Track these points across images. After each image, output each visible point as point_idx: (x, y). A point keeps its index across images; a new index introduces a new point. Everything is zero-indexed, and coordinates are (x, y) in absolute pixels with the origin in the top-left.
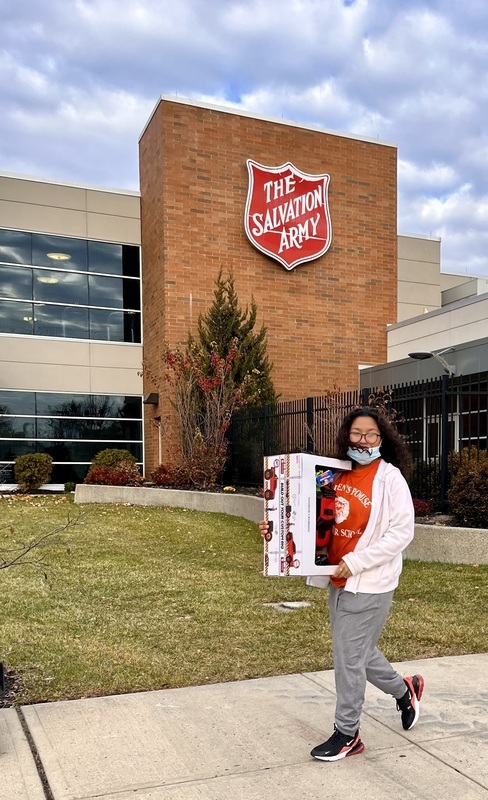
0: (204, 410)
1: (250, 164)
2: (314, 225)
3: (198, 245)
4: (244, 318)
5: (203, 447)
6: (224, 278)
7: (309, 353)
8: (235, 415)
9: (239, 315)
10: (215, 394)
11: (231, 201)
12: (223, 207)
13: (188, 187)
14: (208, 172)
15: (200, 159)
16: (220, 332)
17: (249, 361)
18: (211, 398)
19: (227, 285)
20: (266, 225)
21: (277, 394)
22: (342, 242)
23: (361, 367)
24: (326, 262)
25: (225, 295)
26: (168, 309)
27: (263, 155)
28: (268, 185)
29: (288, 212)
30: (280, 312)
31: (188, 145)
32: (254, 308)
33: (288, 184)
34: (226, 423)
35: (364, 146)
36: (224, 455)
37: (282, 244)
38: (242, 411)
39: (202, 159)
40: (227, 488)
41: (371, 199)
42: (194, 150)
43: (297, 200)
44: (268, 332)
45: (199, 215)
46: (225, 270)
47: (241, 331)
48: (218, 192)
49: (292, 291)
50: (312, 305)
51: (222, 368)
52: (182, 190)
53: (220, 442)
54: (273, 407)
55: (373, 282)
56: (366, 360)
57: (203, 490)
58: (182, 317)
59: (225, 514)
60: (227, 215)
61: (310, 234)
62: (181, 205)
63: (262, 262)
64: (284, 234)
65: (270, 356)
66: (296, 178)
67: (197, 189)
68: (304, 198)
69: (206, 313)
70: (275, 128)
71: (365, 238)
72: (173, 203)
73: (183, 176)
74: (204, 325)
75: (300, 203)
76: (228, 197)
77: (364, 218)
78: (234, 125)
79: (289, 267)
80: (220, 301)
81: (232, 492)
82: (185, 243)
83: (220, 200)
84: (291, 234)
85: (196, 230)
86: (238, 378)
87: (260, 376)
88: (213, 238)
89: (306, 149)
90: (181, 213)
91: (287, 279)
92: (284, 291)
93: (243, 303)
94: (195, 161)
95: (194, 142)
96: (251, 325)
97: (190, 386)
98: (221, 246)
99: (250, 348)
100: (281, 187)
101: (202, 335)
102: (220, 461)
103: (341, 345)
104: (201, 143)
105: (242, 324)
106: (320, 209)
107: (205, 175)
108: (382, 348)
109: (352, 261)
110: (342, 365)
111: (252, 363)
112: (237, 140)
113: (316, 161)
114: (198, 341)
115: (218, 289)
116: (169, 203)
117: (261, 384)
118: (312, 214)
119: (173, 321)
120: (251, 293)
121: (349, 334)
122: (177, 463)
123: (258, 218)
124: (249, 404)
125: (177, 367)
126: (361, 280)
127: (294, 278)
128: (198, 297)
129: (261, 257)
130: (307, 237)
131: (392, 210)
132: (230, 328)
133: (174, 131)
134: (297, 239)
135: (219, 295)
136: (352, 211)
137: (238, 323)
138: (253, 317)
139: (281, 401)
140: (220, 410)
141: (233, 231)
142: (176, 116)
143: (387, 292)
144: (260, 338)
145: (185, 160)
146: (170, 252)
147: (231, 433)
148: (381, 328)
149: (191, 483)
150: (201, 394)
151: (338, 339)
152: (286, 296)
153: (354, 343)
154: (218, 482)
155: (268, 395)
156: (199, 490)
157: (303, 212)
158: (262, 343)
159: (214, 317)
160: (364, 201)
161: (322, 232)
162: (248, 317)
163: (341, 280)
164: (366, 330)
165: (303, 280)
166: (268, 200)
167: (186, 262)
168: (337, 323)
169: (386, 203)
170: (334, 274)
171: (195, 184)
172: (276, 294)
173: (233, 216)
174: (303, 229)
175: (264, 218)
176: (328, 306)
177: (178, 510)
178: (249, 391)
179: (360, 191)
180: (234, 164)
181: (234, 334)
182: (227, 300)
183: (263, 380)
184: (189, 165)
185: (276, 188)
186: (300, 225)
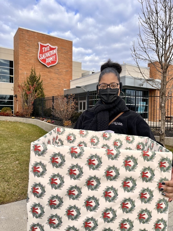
0: (27, 99)
1: (39, 43)
2: (54, 58)
3: (27, 61)
4: (38, 78)
5: (27, 107)
6: (33, 69)
7: (52, 86)
8: (35, 100)
9: (36, 77)
10: (30, 95)
11: (35, 51)
12: (33, 53)
13: (25, 48)
14: (30, 44)
15: (27, 41)
16: (32, 81)
17: (39, 87)
18: (29, 96)
19: (34, 70)
20: (43, 57)
21: (45, 95)
22: (60, 61)
23: (64, 89)
24: (57, 66)
25: (33, 72)
26: (20, 75)
27: (42, 41)
28: (43, 48)
29: (48, 54)
30: (46, 77)
31: (25, 38)
32: (40, 75)
33: (48, 48)
34: (33, 102)
35: (65, 41)
36: (32, 109)
37: (47, 62)
38: (36, 99)
39: (28, 42)
40: (32, 117)
41: (67, 52)
42: (26, 39)
43: (50, 52)
44: (43, 81)
45: (27, 54)
46: (33, 67)
47: (37, 81)
48: (32, 49)
49: (49, 72)
50: (53, 75)
51: (32, 89)
52: (23, 48)
53: (31, 106)
54: (44, 98)
55: (67, 71)
56: (65, 88)
57: (27, 118)
58: (23, 77)
59: (32, 124)
60: (34, 55)
61: (53, 60)
62: (23, 52)
63: (42, 65)
64: (47, 59)
65: (43, 87)
66: (50, 47)
67: (27, 48)
68: (52, 52)
69: (29, 76)
70: (45, 36)
71: (65, 61)
72: (21, 51)
73: (24, 45)
74: (28, 79)
75: (51, 53)
76: (34, 50)
77: (65, 56)
78: (36, 34)
79: (48, 67)
80: (32, 74)
81: (34, 118)
82: (24, 60)
83: (32, 51)
84: (49, 59)
85: (27, 57)
86: (36, 91)
87: (41, 91)
88: (30, 59)
89: (52, 41)
90: (23, 53)
91: (48, 69)
92: (47, 72)
93: (37, 74)
94: (26, 42)
95: (26, 37)
96: (39, 79)
97: (24, 93)
98: (32, 61)
99: (39, 84)
100: (47, 49)
101: (28, 81)
102: (31, 111)
103: (60, 84)
104: (28, 38)
105: (37, 79)
106: (55, 54)
107: (29, 45)
108: (69, 86)
109: (62, 66)
110: (60, 89)
111: (39, 88)
112: (36, 38)
113: (54, 43)
114: (27, 83)
115: (31, 71)
116: (20, 51)
117: (41, 93)
118: (54, 55)
119: (21, 78)
120: (39, 72)
121: (62, 82)
122: (21, 111)
123: (41, 55)
124: (38, 97)
125: (21, 88)
126: (64, 70)
127: (49, 69)
128: (27, 73)
129: (42, 64)
130: (52, 60)
131: (71, 55)
132: (34, 80)
133: (22, 35)
134: (50, 60)
135: (32, 72)
136: (62, 55)
137: (36, 79)
138: (40, 78)
139: (46, 97)
140: (31, 99)
141: (35, 58)
142: (22, 32)
143: (70, 73)
144: (41, 82)
145: (24, 41)
146: (20, 62)
147: (34, 104)
148: (69, 81)
149: (24, 116)
150: (27, 95)
151: (59, 83)
152: (47, 73)
153: (63, 84)
154: (31, 115)
155: (43, 95)
156: (26, 118)
157: (52, 55)
158: (42, 83)
159: (31, 77)
160: (65, 53)
161: (56, 59)
162: (39, 78)
163: (60, 70)
164: (65, 81)
165: (51, 70)
166: (44, 52)
167: (24, 65)
168: (59, 79)
169: (70, 54)
170: (58, 69)
171: (26, 47)
172: (45, 73)
173: (35, 55)
174: (51, 58)
175: (42, 55)
176: (57, 76)
177: (20, 122)
178: (38, 94)
179: (64, 51)
180: (36, 43)
181: (35, 81)
182: (34, 74)
183: (42, 92)
184: (25, 42)
185: (45, 49)
186: (51, 57)
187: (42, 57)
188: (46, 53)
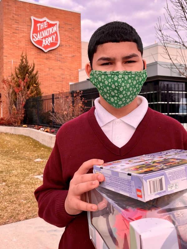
0: (16, 99)
1: (32, 18)
2: (54, 38)
3: (15, 44)
4: (30, 68)
5: (16, 112)
6: (24, 55)
7: (53, 79)
8: (27, 100)
10: (20, 93)
11: (26, 30)
12: (23, 32)
13: (11, 25)
14: (18, 20)
15: (15, 16)
16: (23, 72)
17: (32, 82)
18: (19, 95)
19: (25, 57)
21: (42, 92)
22: (63, 43)
23: (70, 83)
24: (58, 49)
25: (24, 60)
26: (5, 65)
27: (37, 15)
28: (38, 25)
29: (45, 33)
30: (43, 66)
31: (12, 12)
32: (34, 64)
33: (45, 24)
34: (24, 103)
35: (70, 13)
36: (23, 114)
37: (43, 44)
38: (29, 99)
39: (17, 16)
40: (24, 126)
41: (72, 29)
43: (48, 29)
44: (39, 72)
45: (15, 34)
46: (24, 52)
47: (30, 72)
48: (22, 27)
49: (47, 59)
50: (54, 63)
51: (22, 84)
52: (9, 26)
53: (22, 109)
54: (41, 97)
55: (74, 56)
56: (72, 81)
57: (16, 126)
58: (9, 68)
59: (23, 135)
60: (25, 34)
61: (53, 40)
62: (9, 31)
63: (36, 50)
64: (44, 40)
65: (39, 80)
66: (48, 23)
67: (15, 26)
68: (50, 29)
69: (18, 66)
70: (41, 7)
71: (71, 42)
72: (7, 30)
73: (10, 21)
74: (17, 70)
75: (49, 31)
76: (25, 28)
77: (70, 36)
78: (27, 6)
79: (46, 51)
80: (22, 62)
81: (25, 127)
82: (11, 43)
83: (22, 29)
84: (46, 40)
85: (14, 39)
86: (28, 88)
87: (36, 87)
88: (20, 42)
89: (51, 13)
90: (9, 33)
91: (45, 55)
93: (30, 63)
96: (33, 70)
97: (11, 90)
98: (23, 44)
99: (32, 77)
100: (43, 25)
101: (16, 74)
102: (22, 116)
103: (63, 76)
104: (16, 11)
105: (30, 70)
106: (56, 33)
107: (17, 21)
108: (77, 78)
109: (66, 49)
110: (64, 83)
112: (28, 10)
113: (54, 17)
114: (15, 75)
115: (21, 58)
116: (5, 30)
117: (36, 90)
118: (53, 34)
119: (6, 69)
120: (33, 60)
121: (66, 73)
122: (7, 117)
123: (35, 35)
124: (32, 96)
125: (7, 84)
126: (70, 55)
127: (48, 55)
128: (15, 61)
129: (36, 48)
130: (52, 42)
131: (79, 33)
132: (26, 71)
133: (7, 7)
134: (48, 42)
135: (22, 60)
136: (66, 33)
137: (28, 69)
138: (34, 67)
139: (43, 95)
140: (22, 99)
141: (27, 39)
142: (8, 3)
143: (78, 59)
144: (36, 74)
145: (11, 16)
146: (5, 46)
147: (25, 106)
148: (77, 71)
149: (12, 124)
150: (16, 94)
151: (62, 74)
152: (45, 60)
153: (68, 75)
154: (21, 123)
155: (39, 93)
156: (14, 126)
158: (37, 76)
159: (20, 67)
160: (70, 30)
161: (57, 40)
162: (32, 67)
163: (63, 55)
164: (72, 71)
165: (51, 55)
167: (11, 50)
168: (62, 69)
169: (77, 31)
170: (61, 53)
171: (14, 24)
172: (41, 60)
173: (27, 35)
175: (37, 35)
176: (59, 63)
177: (6, 134)
178: (32, 92)
179: (69, 27)
180: (27, 18)
181: (27, 73)
182: (25, 62)
184: (12, 18)
185: (41, 26)
186: (49, 38)
187: (37, 37)
188: (43, 32)
